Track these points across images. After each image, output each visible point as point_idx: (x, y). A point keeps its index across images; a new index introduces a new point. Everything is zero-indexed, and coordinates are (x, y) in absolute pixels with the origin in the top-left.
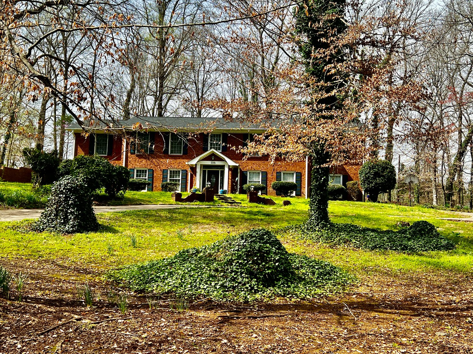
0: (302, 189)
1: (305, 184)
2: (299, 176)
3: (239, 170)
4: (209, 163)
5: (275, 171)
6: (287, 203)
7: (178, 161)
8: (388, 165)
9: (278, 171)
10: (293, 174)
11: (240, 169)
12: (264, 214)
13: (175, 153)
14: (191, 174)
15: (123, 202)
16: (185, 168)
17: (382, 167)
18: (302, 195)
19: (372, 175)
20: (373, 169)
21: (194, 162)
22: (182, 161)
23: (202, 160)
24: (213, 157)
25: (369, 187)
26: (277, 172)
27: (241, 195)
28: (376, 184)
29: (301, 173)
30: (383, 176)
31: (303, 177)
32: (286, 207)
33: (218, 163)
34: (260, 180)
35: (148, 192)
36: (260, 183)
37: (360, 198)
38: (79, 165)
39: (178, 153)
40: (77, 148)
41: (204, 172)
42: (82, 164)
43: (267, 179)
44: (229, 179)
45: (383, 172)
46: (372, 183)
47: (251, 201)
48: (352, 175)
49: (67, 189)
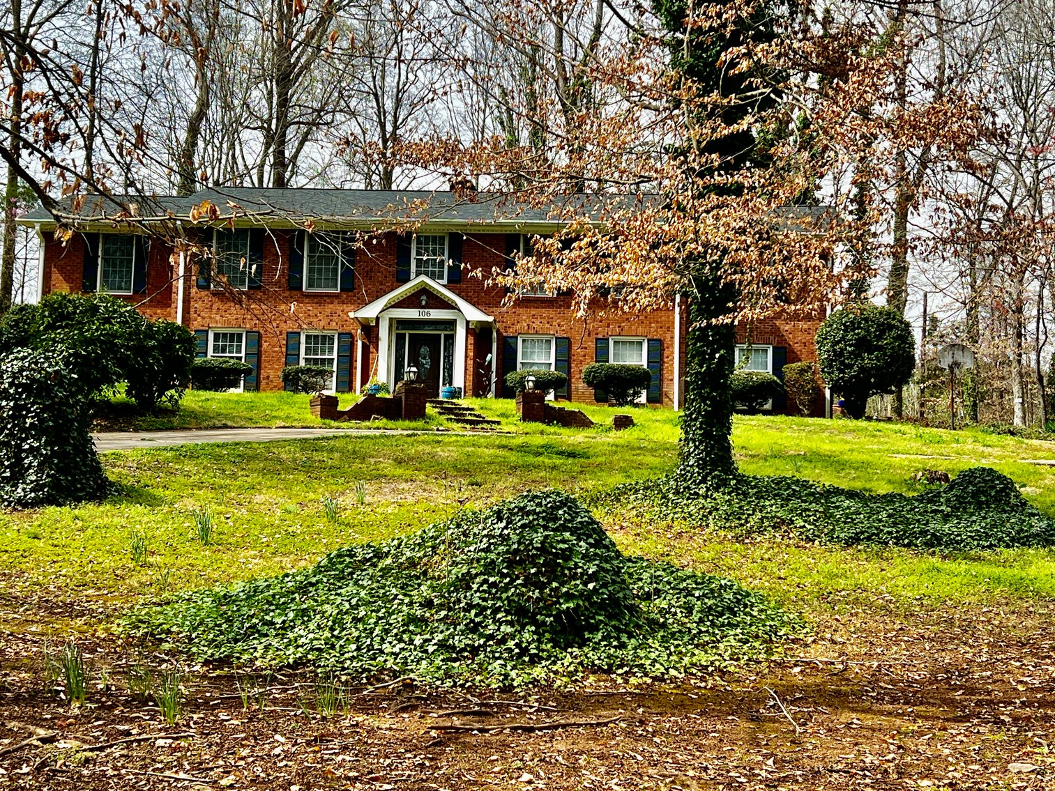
0: (665, 386)
1: (672, 372)
2: (658, 350)
3: (495, 334)
4: (412, 314)
5: (593, 337)
6: (623, 423)
7: (329, 308)
8: (894, 319)
9: (600, 336)
10: (640, 343)
11: (498, 331)
12: (561, 453)
13: (319, 286)
14: (363, 343)
15: (176, 421)
16: (347, 329)
17: (878, 326)
18: (666, 400)
19: (850, 346)
20: (853, 330)
21: (370, 311)
22: (338, 307)
23: (393, 307)
24: (424, 297)
25: (843, 377)
26: (597, 339)
27: (501, 400)
28: (862, 369)
29: (660, 342)
30: (880, 348)
31: (666, 353)
32: (620, 433)
33: (436, 314)
34: (553, 360)
35: (247, 394)
36: (553, 368)
37: (818, 409)
38: (55, 321)
39: (327, 286)
40: (50, 273)
41: (400, 338)
42: (62, 317)
43: (569, 358)
44: (466, 357)
45: (879, 338)
46: (850, 366)
47: (528, 416)
48: (797, 347)
49: (20, 385)
